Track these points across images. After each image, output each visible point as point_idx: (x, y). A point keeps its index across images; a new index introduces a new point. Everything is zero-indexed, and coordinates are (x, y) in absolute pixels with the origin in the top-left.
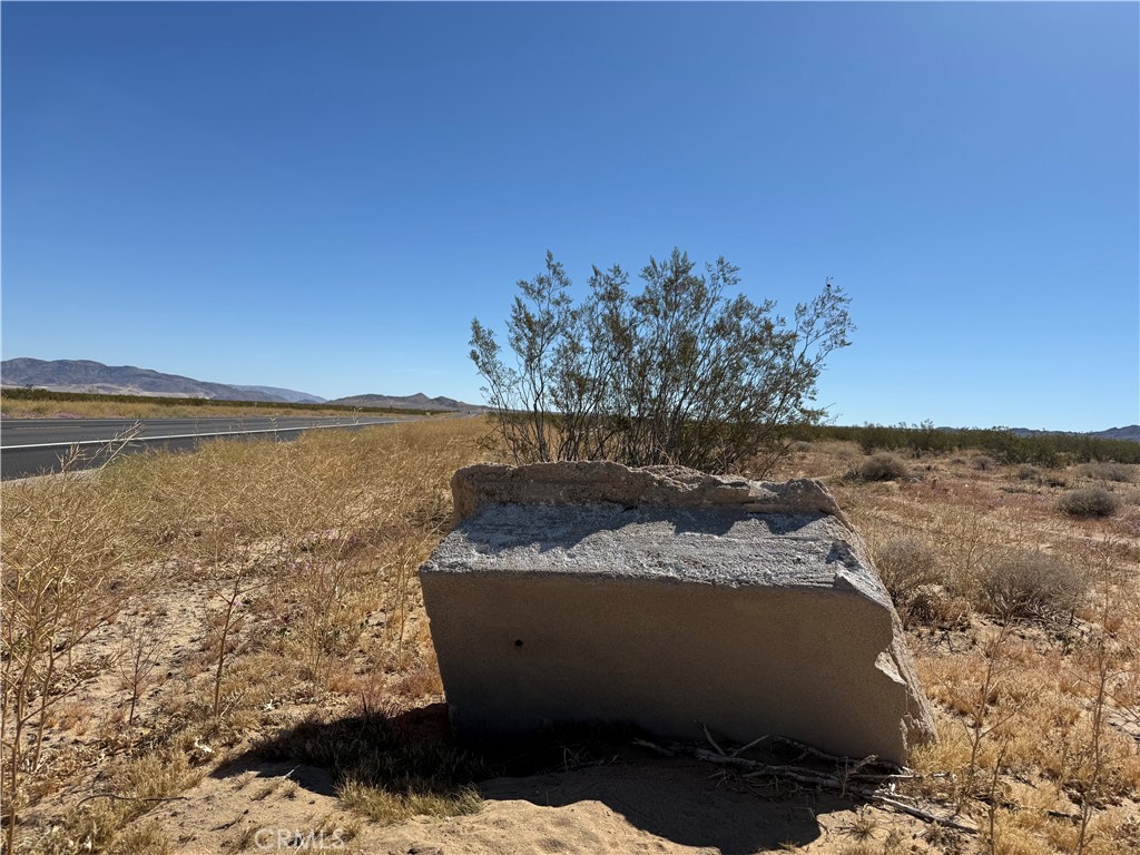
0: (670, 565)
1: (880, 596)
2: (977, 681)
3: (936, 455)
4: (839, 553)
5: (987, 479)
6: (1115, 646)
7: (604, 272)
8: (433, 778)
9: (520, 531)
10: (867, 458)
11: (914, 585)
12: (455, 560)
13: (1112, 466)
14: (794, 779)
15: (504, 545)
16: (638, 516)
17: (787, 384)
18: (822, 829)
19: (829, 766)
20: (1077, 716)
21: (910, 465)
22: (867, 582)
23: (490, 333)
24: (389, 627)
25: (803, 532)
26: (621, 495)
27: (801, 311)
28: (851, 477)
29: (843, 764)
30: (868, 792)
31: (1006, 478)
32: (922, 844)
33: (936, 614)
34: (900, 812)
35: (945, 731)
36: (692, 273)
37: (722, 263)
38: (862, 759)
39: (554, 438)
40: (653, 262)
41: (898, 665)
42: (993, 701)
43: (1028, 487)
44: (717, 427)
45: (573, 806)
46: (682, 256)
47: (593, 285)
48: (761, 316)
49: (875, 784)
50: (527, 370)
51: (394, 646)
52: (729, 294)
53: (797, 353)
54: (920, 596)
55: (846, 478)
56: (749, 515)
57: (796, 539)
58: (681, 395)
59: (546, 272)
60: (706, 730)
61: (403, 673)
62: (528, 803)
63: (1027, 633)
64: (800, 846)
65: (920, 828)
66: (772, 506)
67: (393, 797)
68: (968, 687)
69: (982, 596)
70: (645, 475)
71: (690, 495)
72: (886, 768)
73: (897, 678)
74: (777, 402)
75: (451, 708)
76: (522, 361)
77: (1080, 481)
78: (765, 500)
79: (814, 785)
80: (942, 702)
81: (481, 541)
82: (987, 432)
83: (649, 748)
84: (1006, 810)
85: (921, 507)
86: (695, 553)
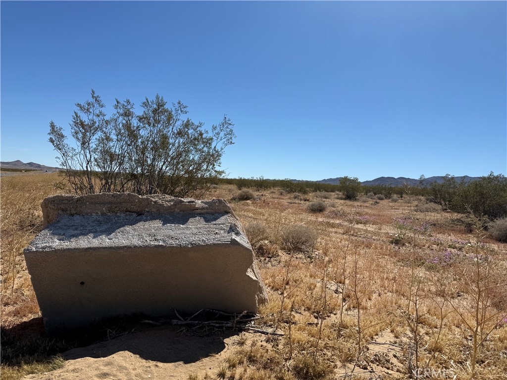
0: (160, 240)
1: (248, 245)
2: (281, 276)
3: (265, 190)
4: (233, 229)
5: (283, 199)
6: (327, 259)
7: (122, 102)
8: (36, 355)
9: (82, 228)
10: (240, 191)
11: (258, 241)
12: (45, 245)
13: (324, 193)
14: (214, 326)
15: (73, 236)
16: (145, 218)
17: (209, 159)
18: (226, 345)
19: (228, 318)
20: (316, 286)
21: (256, 194)
22: (243, 240)
23: (61, 129)
24: (5, 282)
25: (218, 221)
26: (135, 209)
27: (214, 128)
28: (234, 199)
29: (233, 317)
30: (244, 326)
31: (289, 198)
32: (264, 344)
33: (266, 252)
34: (256, 333)
35: (271, 298)
36: (166, 107)
37: (180, 103)
38: (240, 313)
39: (97, 184)
40: (147, 100)
41: (254, 273)
42: (287, 284)
43: (297, 202)
44: (179, 178)
45: (113, 355)
46: (160, 98)
47: (116, 108)
48: (198, 129)
49: (246, 323)
50: (82, 149)
51: (9, 292)
52: (183, 118)
53: (213, 147)
54: (261, 245)
55: (231, 199)
56: (196, 215)
57: (215, 224)
58: (162, 163)
59: (91, 100)
60: (175, 311)
61: (15, 305)
62: (90, 358)
63: (298, 256)
64: (217, 354)
65: (264, 337)
66: (205, 211)
67: (12, 368)
68: (279, 279)
69: (283, 244)
70: (147, 199)
71: (170, 207)
72: (250, 316)
73: (254, 278)
74: (205, 167)
75: (45, 319)
76: (79, 144)
77: (314, 198)
78: (203, 208)
79: (222, 327)
80: (269, 286)
81: (60, 234)
82: (282, 181)
83: (150, 323)
84: (293, 325)
85: (260, 210)
86: (172, 233)
